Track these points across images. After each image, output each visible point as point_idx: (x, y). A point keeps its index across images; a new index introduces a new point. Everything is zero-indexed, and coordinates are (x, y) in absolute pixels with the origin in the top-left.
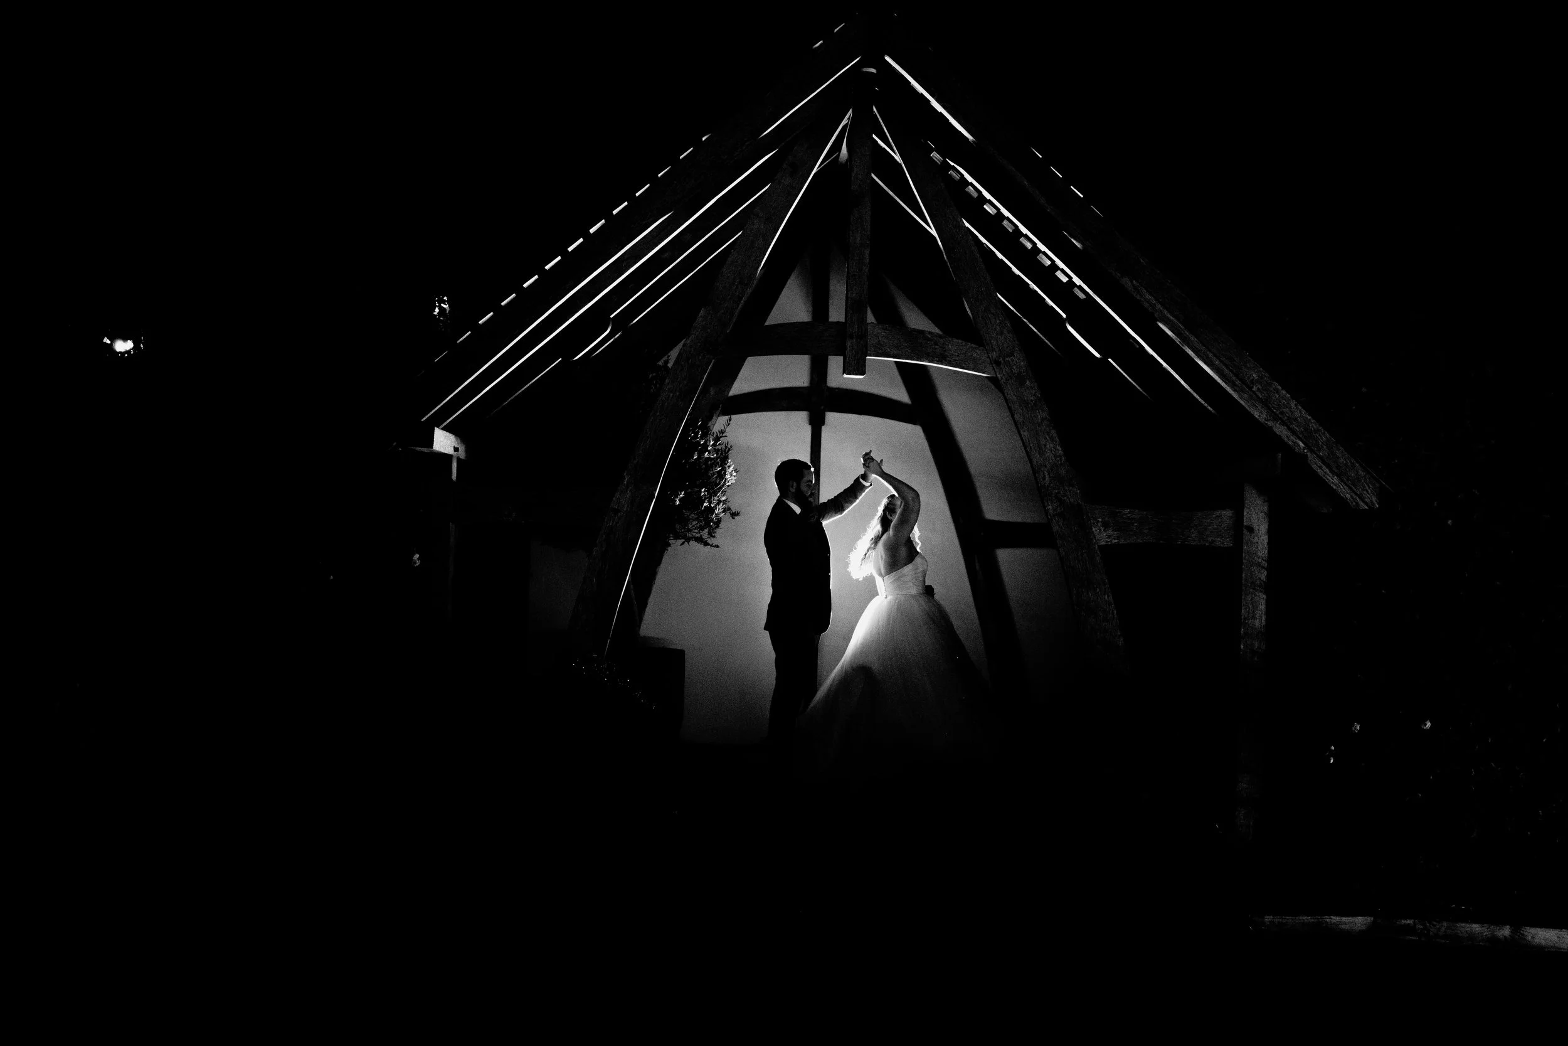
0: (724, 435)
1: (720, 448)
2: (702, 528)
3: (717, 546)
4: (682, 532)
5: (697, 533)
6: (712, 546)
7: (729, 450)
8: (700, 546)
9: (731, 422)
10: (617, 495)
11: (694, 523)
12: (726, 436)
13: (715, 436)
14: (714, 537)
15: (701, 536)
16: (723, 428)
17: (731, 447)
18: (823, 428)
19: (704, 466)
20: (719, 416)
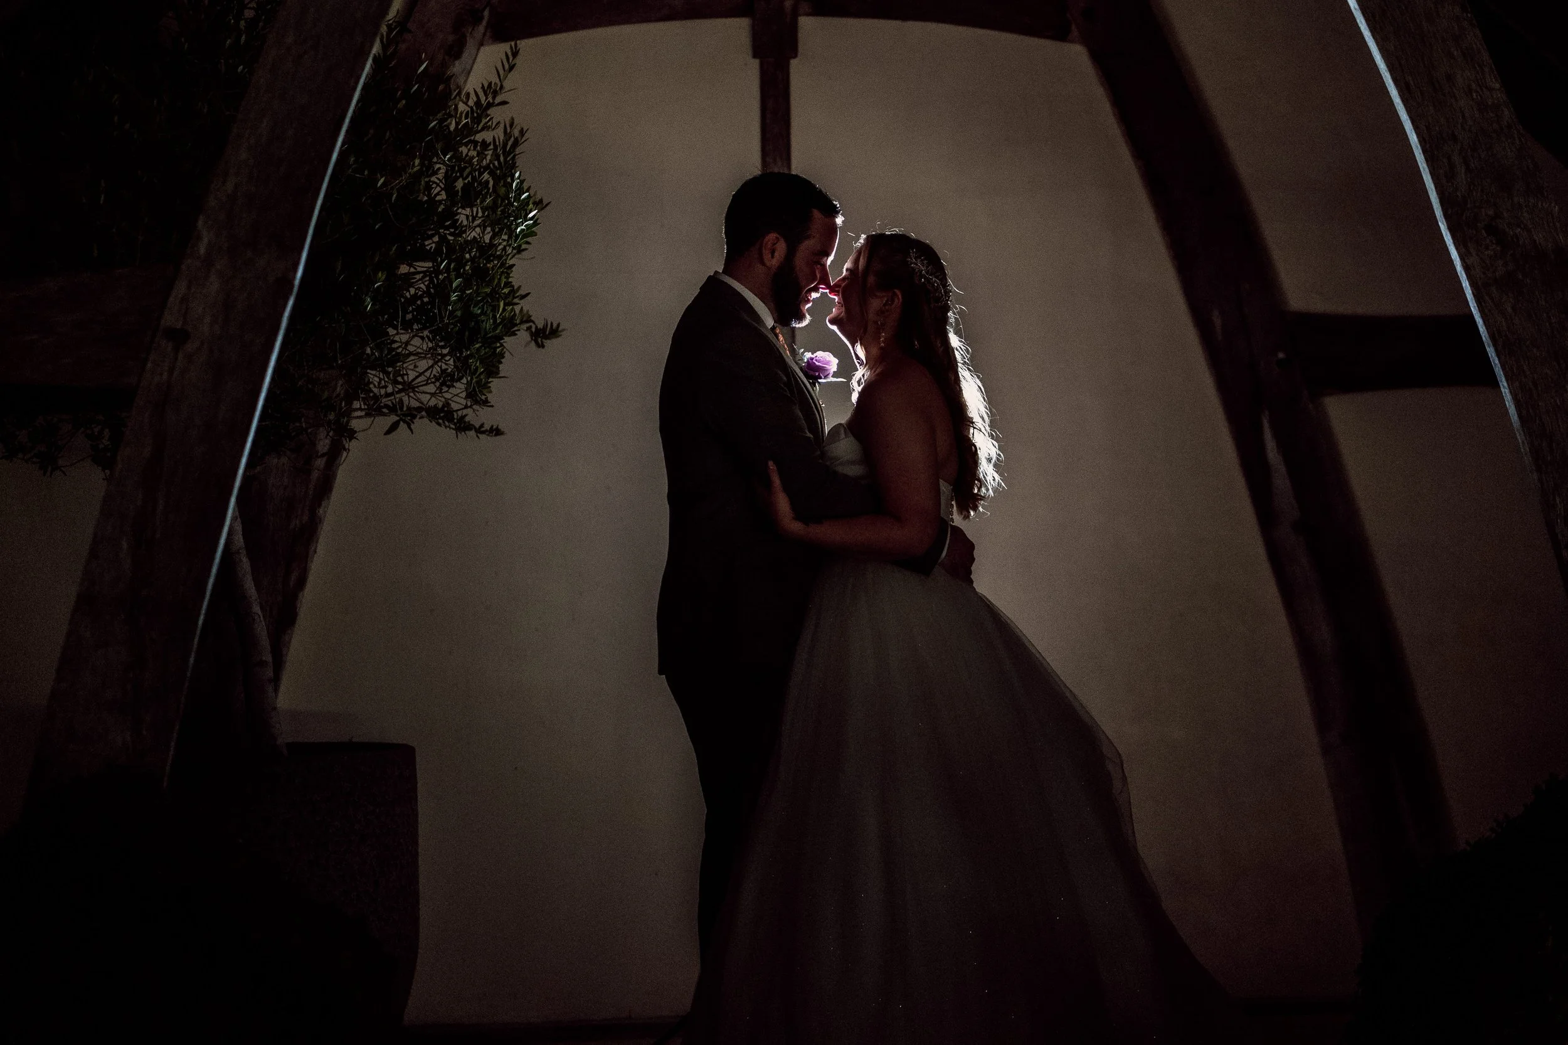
0: (498, 100)
1: (489, 139)
2: (446, 380)
3: (496, 432)
4: (387, 395)
5: (433, 395)
6: (480, 431)
7: (516, 144)
8: (445, 434)
9: (519, 61)
10: (180, 288)
11: (423, 364)
12: (504, 103)
13: (471, 103)
14: (485, 403)
15: (447, 404)
16: (495, 79)
17: (522, 132)
18: (795, 65)
19: (443, 196)
20: (481, 44)
